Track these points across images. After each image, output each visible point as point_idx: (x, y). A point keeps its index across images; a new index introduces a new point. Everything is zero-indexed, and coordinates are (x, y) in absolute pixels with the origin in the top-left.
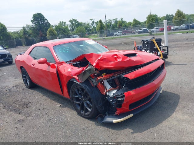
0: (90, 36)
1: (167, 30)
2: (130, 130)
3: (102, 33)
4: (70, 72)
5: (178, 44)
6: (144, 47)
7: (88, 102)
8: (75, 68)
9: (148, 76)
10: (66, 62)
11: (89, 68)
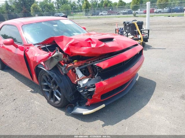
0: (75, 14)
1: (149, 12)
2: (101, 122)
3: (87, 12)
4: (36, 57)
5: (159, 27)
6: (125, 30)
7: (57, 91)
8: (43, 52)
9: (124, 64)
10: (35, 45)
11: (56, 54)
